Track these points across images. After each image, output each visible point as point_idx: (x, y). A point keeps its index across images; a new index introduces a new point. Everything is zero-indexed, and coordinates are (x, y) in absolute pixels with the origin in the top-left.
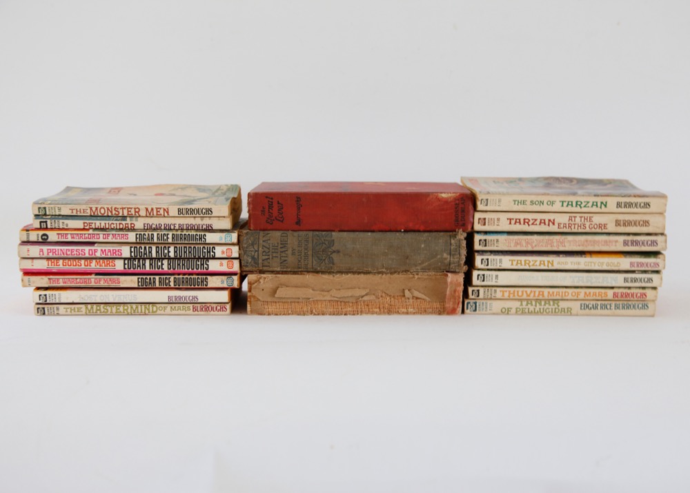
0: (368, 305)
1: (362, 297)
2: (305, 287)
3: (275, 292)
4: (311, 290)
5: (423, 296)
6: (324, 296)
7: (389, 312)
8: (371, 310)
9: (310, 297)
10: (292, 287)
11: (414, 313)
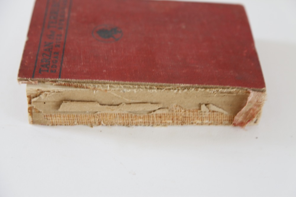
0: (160, 117)
1: (154, 111)
2: (91, 101)
3: (58, 105)
4: (98, 105)
5: (221, 110)
6: (113, 110)
7: (183, 123)
8: (163, 121)
9: (97, 111)
10: (78, 101)
11: (209, 124)
